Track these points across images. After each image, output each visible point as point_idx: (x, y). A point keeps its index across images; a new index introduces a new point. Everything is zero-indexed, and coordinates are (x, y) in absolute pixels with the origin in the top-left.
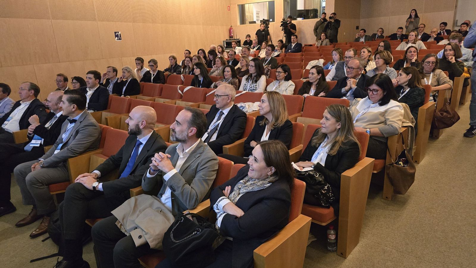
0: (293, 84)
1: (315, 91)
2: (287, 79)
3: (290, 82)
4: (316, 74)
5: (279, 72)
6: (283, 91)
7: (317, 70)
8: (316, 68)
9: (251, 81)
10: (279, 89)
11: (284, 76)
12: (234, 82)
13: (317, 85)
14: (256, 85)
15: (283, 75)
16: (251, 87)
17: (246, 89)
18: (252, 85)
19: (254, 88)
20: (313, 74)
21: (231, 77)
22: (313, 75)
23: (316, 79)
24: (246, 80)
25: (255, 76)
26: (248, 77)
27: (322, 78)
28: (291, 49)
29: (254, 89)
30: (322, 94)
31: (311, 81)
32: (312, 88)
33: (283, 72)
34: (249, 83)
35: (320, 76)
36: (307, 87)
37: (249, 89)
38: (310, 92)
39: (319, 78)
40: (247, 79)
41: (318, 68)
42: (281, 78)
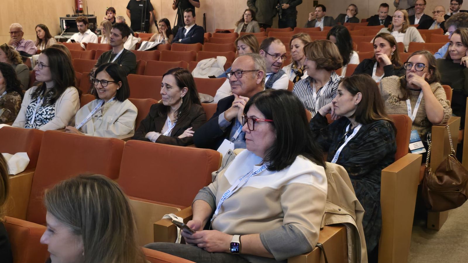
0: (134, 108)
1: (174, 124)
2: (120, 97)
3: (128, 104)
4: (176, 88)
5: (103, 81)
6: (109, 124)
7: (176, 78)
8: (174, 73)
9: (41, 99)
10: (101, 118)
11: (114, 90)
12: (8, 101)
13: (179, 110)
14: (52, 110)
15: (112, 87)
16: (41, 114)
17: (30, 119)
18: (44, 110)
19: (49, 117)
20: (168, 86)
21: (4, 89)
22: (168, 90)
23: (177, 98)
24: (32, 98)
25: (52, 90)
26: (37, 90)
27: (189, 96)
28: (183, 37)
29: (46, 119)
30: (188, 133)
31: (166, 103)
32: (169, 119)
33: (113, 80)
34: (36, 103)
35: (185, 93)
36: (158, 116)
37: (37, 119)
38: (164, 129)
39: (183, 96)
40: (34, 96)
41: (179, 73)
42: (108, 94)
